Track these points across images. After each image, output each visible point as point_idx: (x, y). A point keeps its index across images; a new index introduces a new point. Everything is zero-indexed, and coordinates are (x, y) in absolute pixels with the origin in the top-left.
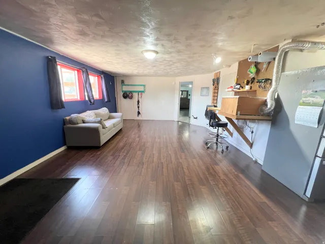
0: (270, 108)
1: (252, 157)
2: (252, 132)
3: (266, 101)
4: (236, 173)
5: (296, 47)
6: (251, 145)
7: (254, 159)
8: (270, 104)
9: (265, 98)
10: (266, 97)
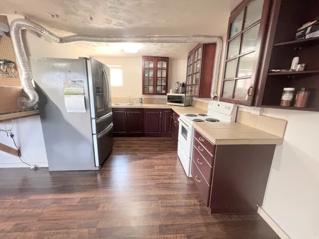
0: (34, 100)
1: (28, 166)
2: (12, 136)
3: (23, 91)
4: (25, 200)
5: (34, 30)
6: (19, 153)
7: (32, 167)
8: (32, 95)
9: (20, 88)
10: (20, 85)
